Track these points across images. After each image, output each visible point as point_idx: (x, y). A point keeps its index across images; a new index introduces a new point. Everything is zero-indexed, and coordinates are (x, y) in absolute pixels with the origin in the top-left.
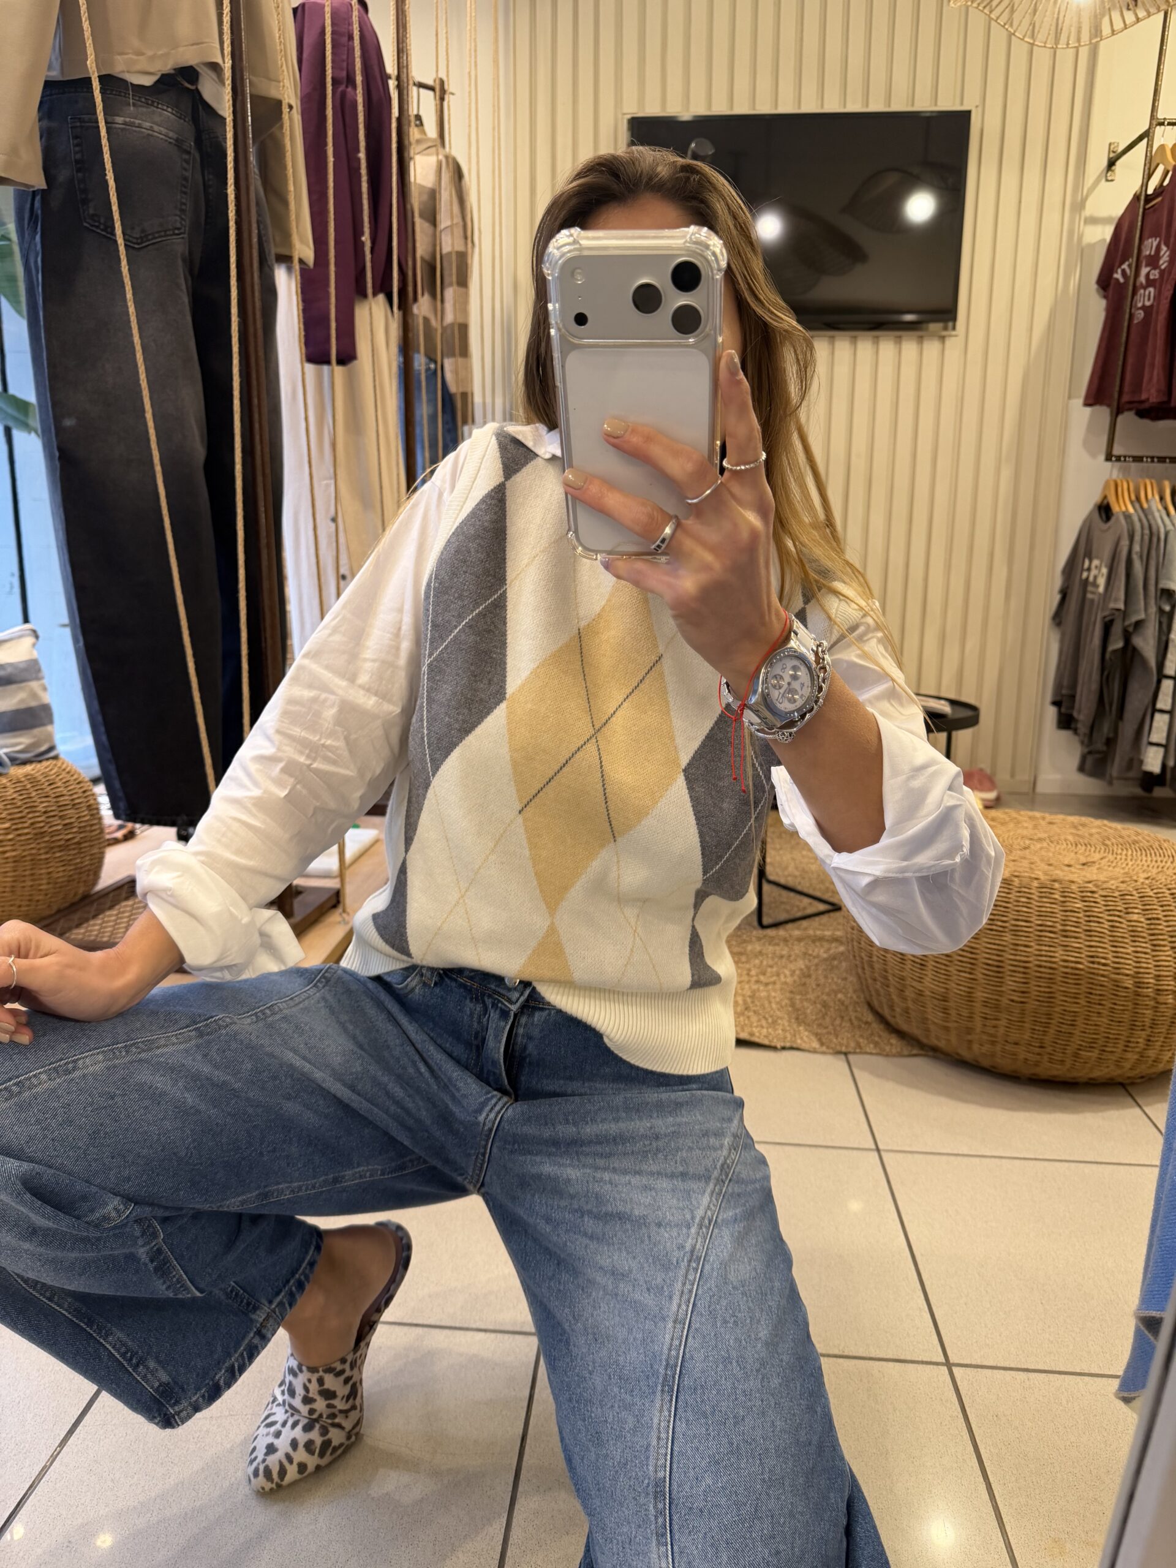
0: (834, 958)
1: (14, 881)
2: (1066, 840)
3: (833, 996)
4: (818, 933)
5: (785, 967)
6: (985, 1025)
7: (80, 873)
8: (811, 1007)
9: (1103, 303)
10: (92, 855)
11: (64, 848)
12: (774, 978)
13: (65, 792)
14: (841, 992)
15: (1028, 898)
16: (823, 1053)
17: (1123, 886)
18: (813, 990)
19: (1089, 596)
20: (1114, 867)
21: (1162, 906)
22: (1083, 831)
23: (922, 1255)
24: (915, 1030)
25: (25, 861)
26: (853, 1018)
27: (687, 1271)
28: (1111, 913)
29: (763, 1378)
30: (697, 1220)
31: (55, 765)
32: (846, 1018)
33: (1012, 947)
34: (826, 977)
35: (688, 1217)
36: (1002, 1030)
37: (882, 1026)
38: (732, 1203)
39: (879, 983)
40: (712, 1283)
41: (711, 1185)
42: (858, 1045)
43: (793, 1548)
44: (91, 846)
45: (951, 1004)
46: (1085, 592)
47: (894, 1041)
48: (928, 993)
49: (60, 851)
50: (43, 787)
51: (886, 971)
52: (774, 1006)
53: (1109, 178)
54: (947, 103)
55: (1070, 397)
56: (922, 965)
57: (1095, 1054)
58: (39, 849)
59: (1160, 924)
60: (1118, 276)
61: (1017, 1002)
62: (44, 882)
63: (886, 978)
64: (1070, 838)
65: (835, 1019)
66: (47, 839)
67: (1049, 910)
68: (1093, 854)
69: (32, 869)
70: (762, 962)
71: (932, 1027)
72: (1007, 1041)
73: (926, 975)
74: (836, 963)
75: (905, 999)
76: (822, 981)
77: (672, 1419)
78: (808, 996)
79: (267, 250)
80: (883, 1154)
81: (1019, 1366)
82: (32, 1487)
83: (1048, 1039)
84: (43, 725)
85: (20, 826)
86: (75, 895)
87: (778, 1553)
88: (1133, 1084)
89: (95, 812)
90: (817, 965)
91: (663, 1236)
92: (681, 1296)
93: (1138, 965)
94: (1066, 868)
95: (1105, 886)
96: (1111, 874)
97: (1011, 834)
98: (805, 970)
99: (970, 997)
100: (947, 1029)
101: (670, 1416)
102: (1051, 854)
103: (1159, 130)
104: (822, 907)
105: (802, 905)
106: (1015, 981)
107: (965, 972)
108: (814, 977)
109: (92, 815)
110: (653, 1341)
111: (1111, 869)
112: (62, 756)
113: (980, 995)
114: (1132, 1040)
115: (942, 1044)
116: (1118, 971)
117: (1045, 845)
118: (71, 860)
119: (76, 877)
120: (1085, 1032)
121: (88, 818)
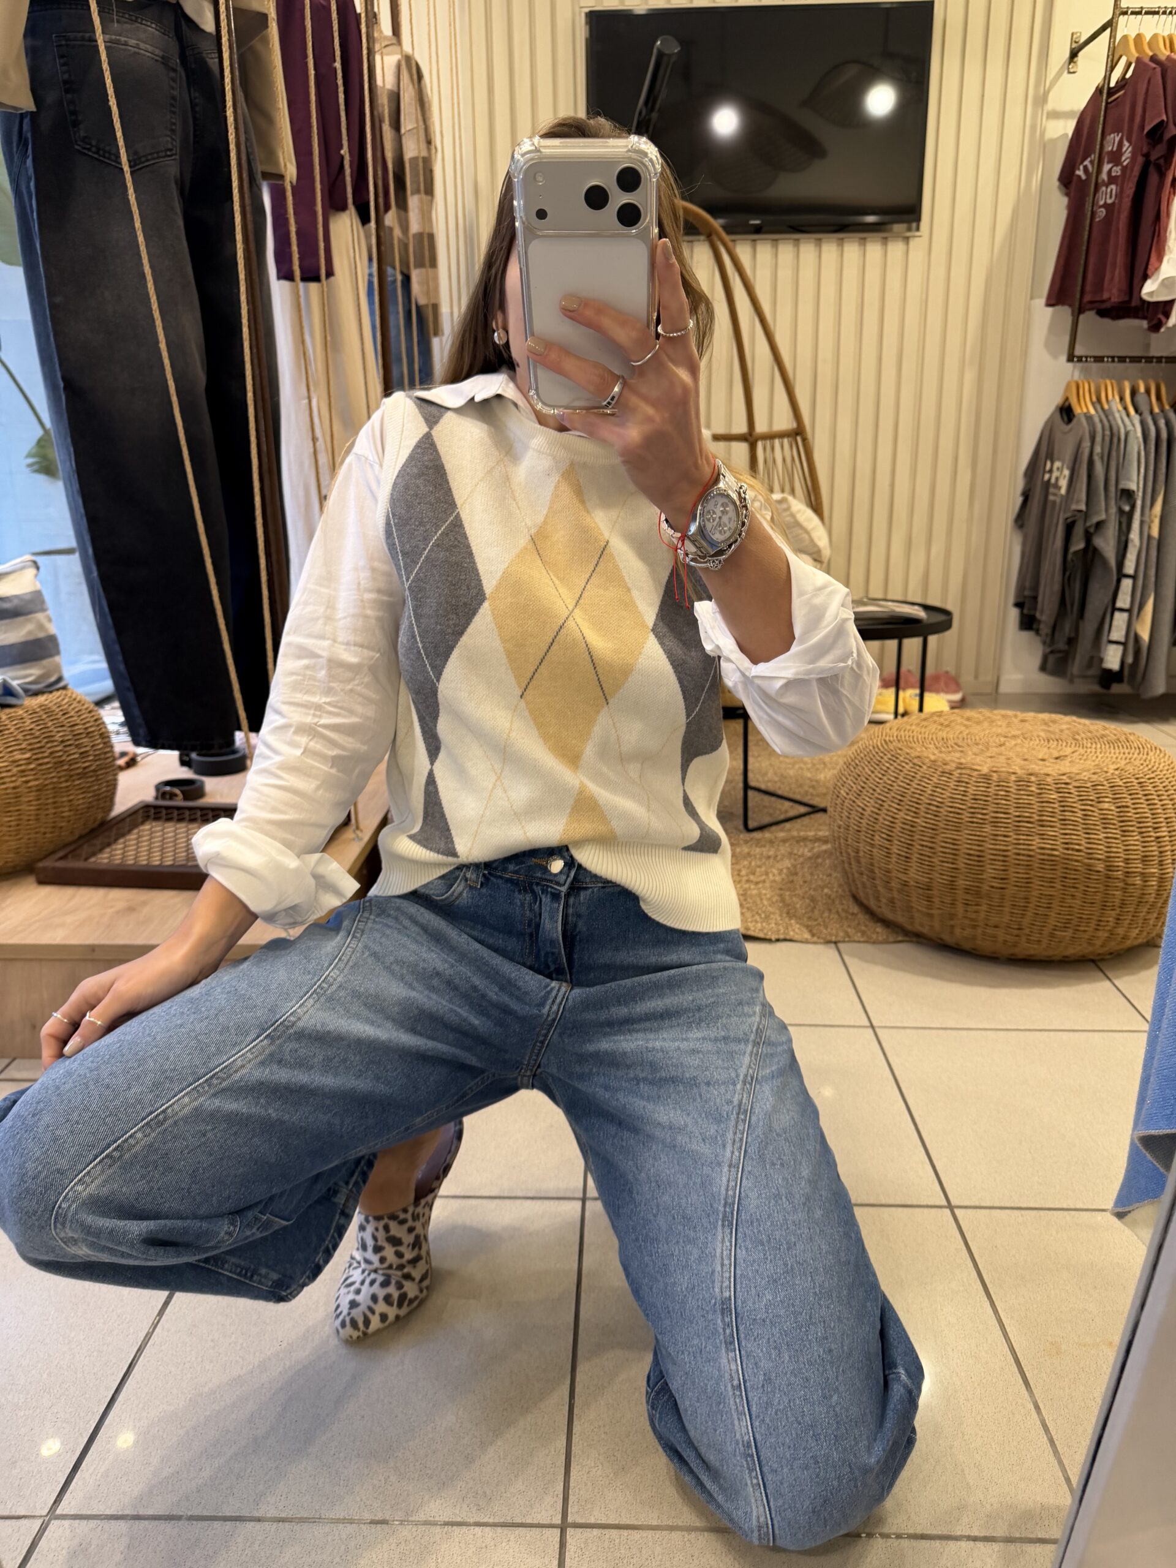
0: (818, 857)
1: (38, 810)
2: (1038, 736)
3: (820, 891)
4: (802, 834)
5: (772, 866)
6: (966, 911)
7: (98, 800)
8: (800, 903)
9: (1065, 201)
10: (108, 782)
11: (83, 775)
12: (764, 877)
13: (78, 722)
14: (826, 886)
15: (1007, 791)
16: (814, 943)
17: (1095, 777)
18: (801, 886)
19: (1051, 498)
20: (1085, 760)
21: (1130, 795)
22: (1054, 728)
23: (920, 1116)
24: (900, 918)
25: (47, 790)
26: (840, 910)
27: (737, 1122)
28: (1084, 802)
29: (808, 1210)
30: (741, 1078)
31: (66, 695)
32: (834, 911)
33: (992, 837)
34: (812, 874)
35: (734, 1075)
36: (982, 915)
37: (867, 917)
38: (768, 1062)
39: (865, 877)
40: (759, 1132)
41: (749, 1047)
42: (847, 934)
43: (843, 1346)
44: (106, 773)
45: (935, 892)
46: (1046, 494)
47: (879, 929)
48: (912, 883)
49: (79, 779)
50: (58, 716)
51: (872, 864)
52: (765, 902)
53: (1072, 70)
55: (1032, 298)
56: (907, 857)
57: (1069, 934)
58: (60, 777)
59: (1128, 812)
60: (1080, 172)
61: (997, 888)
62: (67, 809)
63: (872, 871)
64: (1042, 734)
65: (823, 912)
66: (66, 767)
67: (1026, 801)
68: (1065, 748)
69: (54, 797)
70: (750, 863)
71: (916, 915)
72: (987, 925)
73: (911, 867)
74: (820, 860)
75: (890, 890)
76: (809, 878)
78: (797, 892)
79: (254, 171)
80: (878, 1030)
81: (1013, 1205)
82: (140, 1351)
83: (1026, 922)
84: (51, 656)
85: (40, 756)
86: (95, 820)
87: (830, 1351)
88: (1103, 960)
89: (106, 740)
90: (802, 863)
91: (713, 1094)
92: (733, 1144)
93: (1109, 850)
94: (1041, 763)
95: (1078, 777)
96: (1083, 766)
97: (987, 732)
98: (792, 869)
99: (952, 885)
100: (931, 916)
101: (731, 1245)
102: (1025, 750)
103: (1122, 19)
104: (803, 810)
105: (783, 809)
106: (995, 869)
107: (948, 862)
108: (800, 874)
109: (105, 743)
110: (711, 1184)
111: (1082, 761)
112: (70, 687)
113: (961, 883)
114: (1103, 919)
115: (925, 930)
116: (1090, 856)
117: (1019, 741)
118: (89, 787)
119: (95, 803)
120: (1060, 914)
121: (101, 746)
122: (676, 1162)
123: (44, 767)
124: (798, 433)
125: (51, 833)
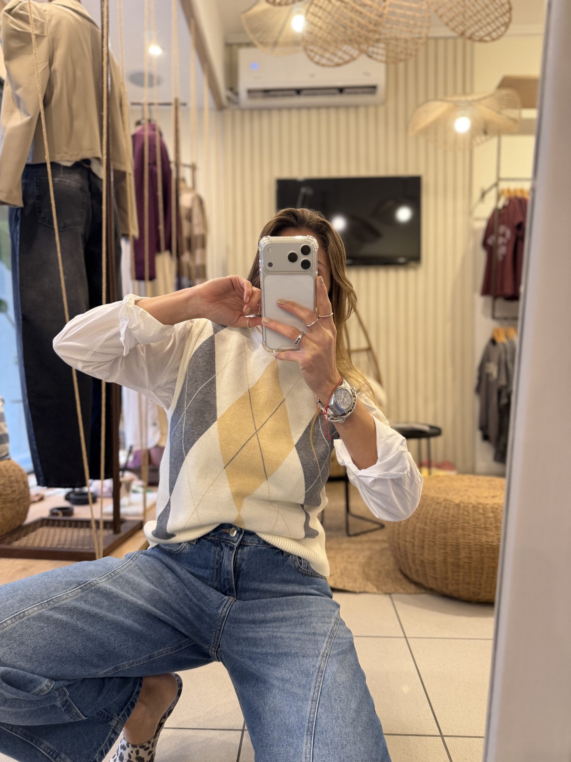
0: (383, 550)
2: (485, 487)
3: (383, 567)
5: (360, 554)
6: (453, 575)
7: (19, 515)
8: (373, 573)
9: (485, 252)
11: (12, 502)
12: (355, 560)
14: (386, 565)
15: (468, 512)
16: (379, 594)
18: (374, 565)
19: (489, 379)
22: (492, 483)
23: (428, 685)
24: (421, 580)
26: (393, 577)
27: (317, 677)
29: (354, 727)
30: (321, 654)
31: (9, 462)
32: (390, 577)
33: (462, 536)
34: (380, 559)
35: (317, 652)
36: (461, 578)
37: (406, 580)
38: (336, 647)
39: (403, 558)
40: (329, 682)
41: (327, 639)
42: (396, 590)
45: (437, 566)
46: (487, 378)
47: (412, 586)
48: (426, 561)
49: (9, 503)
51: (406, 551)
52: (355, 573)
53: (483, 201)
55: (474, 292)
60: (490, 241)
61: (467, 563)
63: (406, 555)
65: (384, 578)
67: (478, 517)
68: (497, 492)
70: (349, 552)
71: (429, 578)
72: (464, 583)
73: (424, 552)
74: (384, 552)
75: (416, 565)
76: (378, 560)
77: (312, 748)
78: (372, 568)
79: (118, 232)
80: (409, 640)
81: (476, 736)
84: (4, 443)
86: (16, 525)
90: (375, 553)
91: (305, 661)
92: (315, 689)
94: (485, 499)
97: (460, 485)
98: (370, 556)
99: (445, 561)
100: (436, 579)
101: (311, 746)
102: (478, 493)
104: (376, 526)
105: (368, 526)
106: (465, 553)
107: (442, 549)
108: (374, 559)
110: (302, 711)
112: (12, 459)
113: (450, 560)
115: (434, 586)
117: (475, 489)
118: (14, 508)
119: (16, 516)
122: (284, 699)
124: (369, 349)
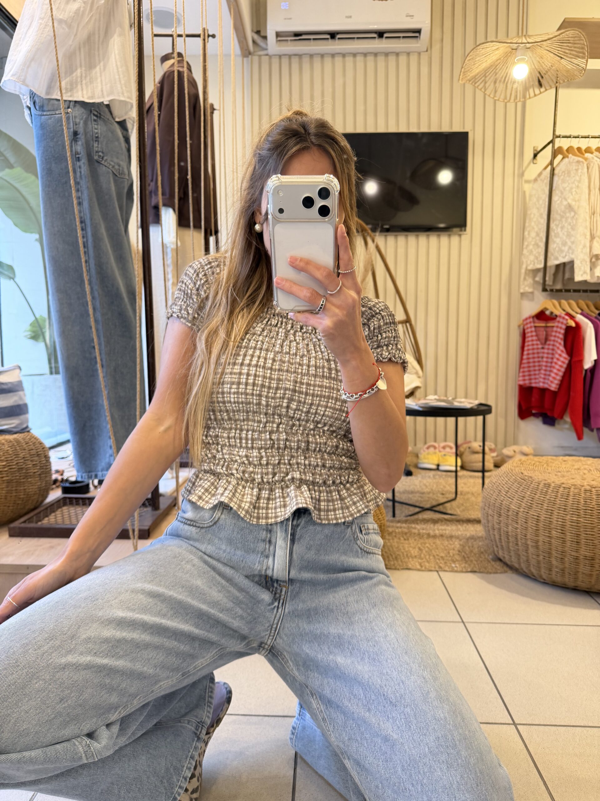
1: (7, 493)
13: (34, 448)
23: (493, 672)
25: (12, 483)
49: (30, 478)
50: (23, 445)
54: (457, 128)
58: (20, 477)
62: (22, 494)
66: (24, 471)
69: (16, 487)
80: (466, 624)
81: (551, 724)
84: (23, 414)
85: (11, 464)
121: (44, 462)
123: (12, 470)
124: (407, 322)
125: (13, 506)
